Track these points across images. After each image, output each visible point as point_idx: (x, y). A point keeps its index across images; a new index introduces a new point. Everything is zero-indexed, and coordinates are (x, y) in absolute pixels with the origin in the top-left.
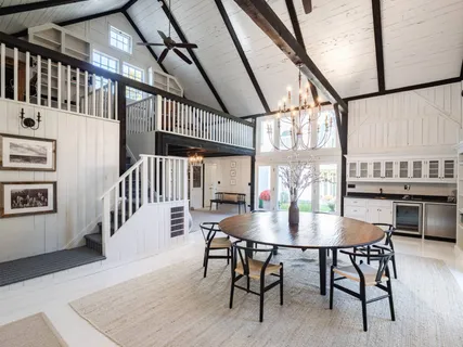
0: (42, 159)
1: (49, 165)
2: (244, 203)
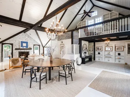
0: (63, 47)
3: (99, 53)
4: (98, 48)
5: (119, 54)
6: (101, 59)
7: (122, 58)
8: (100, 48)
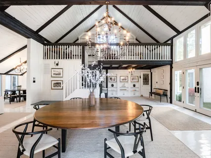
0: (60, 74)
1: (61, 76)
2: (166, 95)
3: (112, 85)
4: (111, 78)
5: (134, 86)
6: (114, 93)
7: (137, 89)
8: (113, 78)
